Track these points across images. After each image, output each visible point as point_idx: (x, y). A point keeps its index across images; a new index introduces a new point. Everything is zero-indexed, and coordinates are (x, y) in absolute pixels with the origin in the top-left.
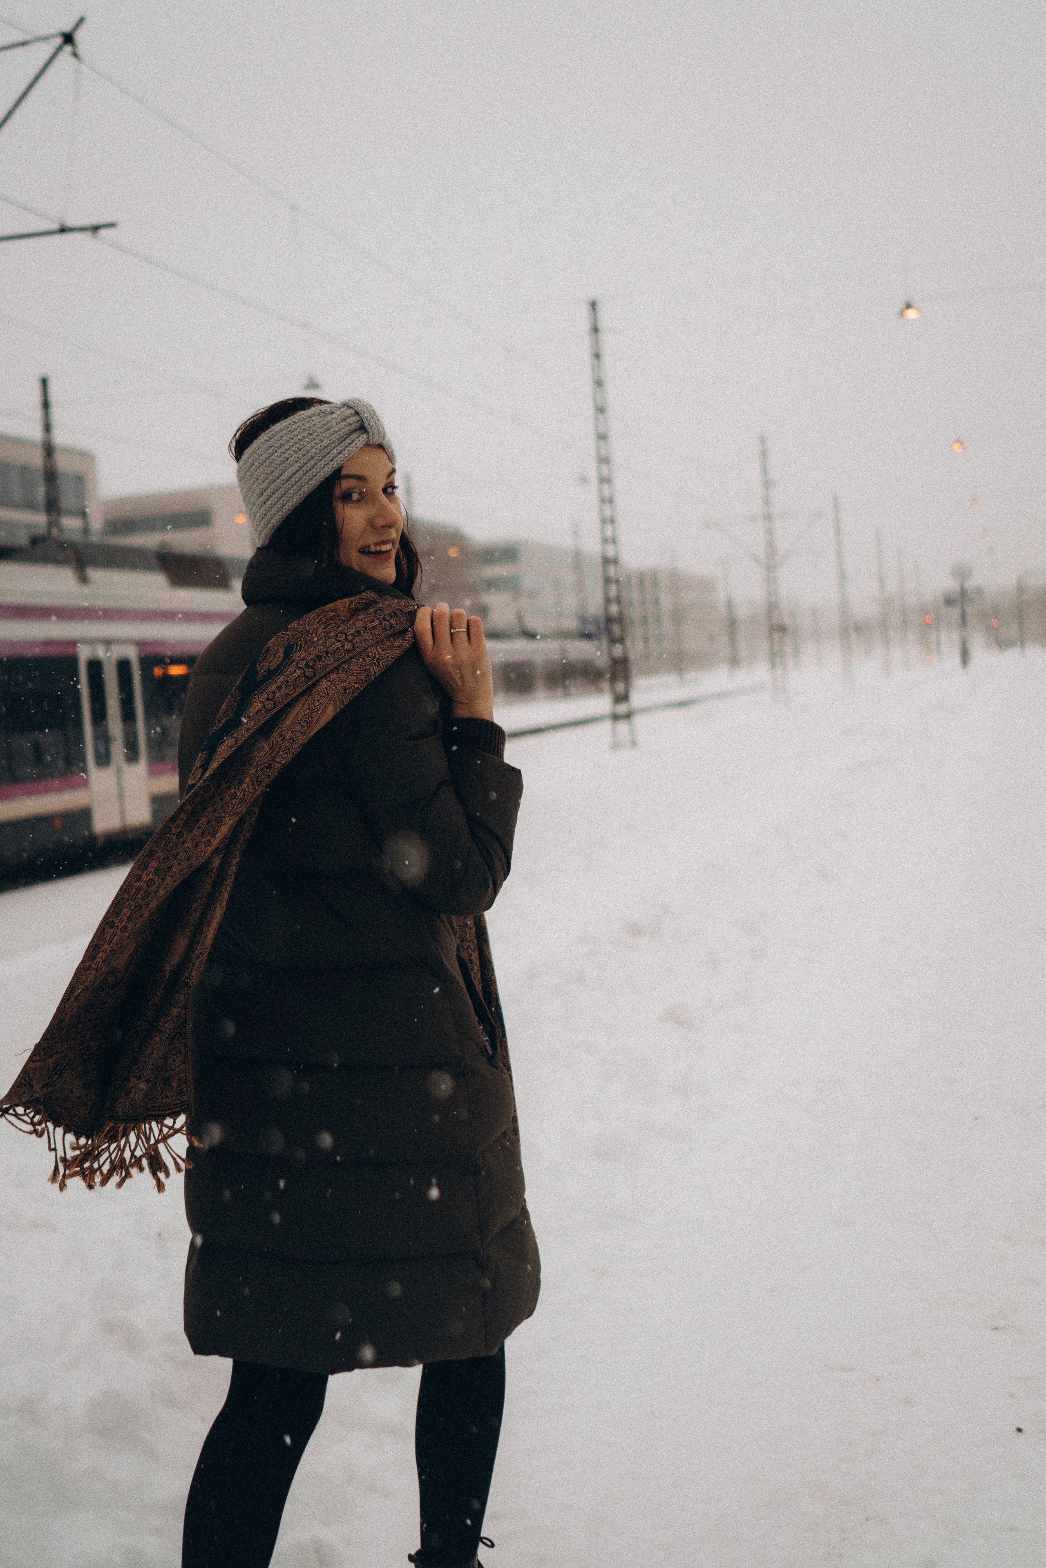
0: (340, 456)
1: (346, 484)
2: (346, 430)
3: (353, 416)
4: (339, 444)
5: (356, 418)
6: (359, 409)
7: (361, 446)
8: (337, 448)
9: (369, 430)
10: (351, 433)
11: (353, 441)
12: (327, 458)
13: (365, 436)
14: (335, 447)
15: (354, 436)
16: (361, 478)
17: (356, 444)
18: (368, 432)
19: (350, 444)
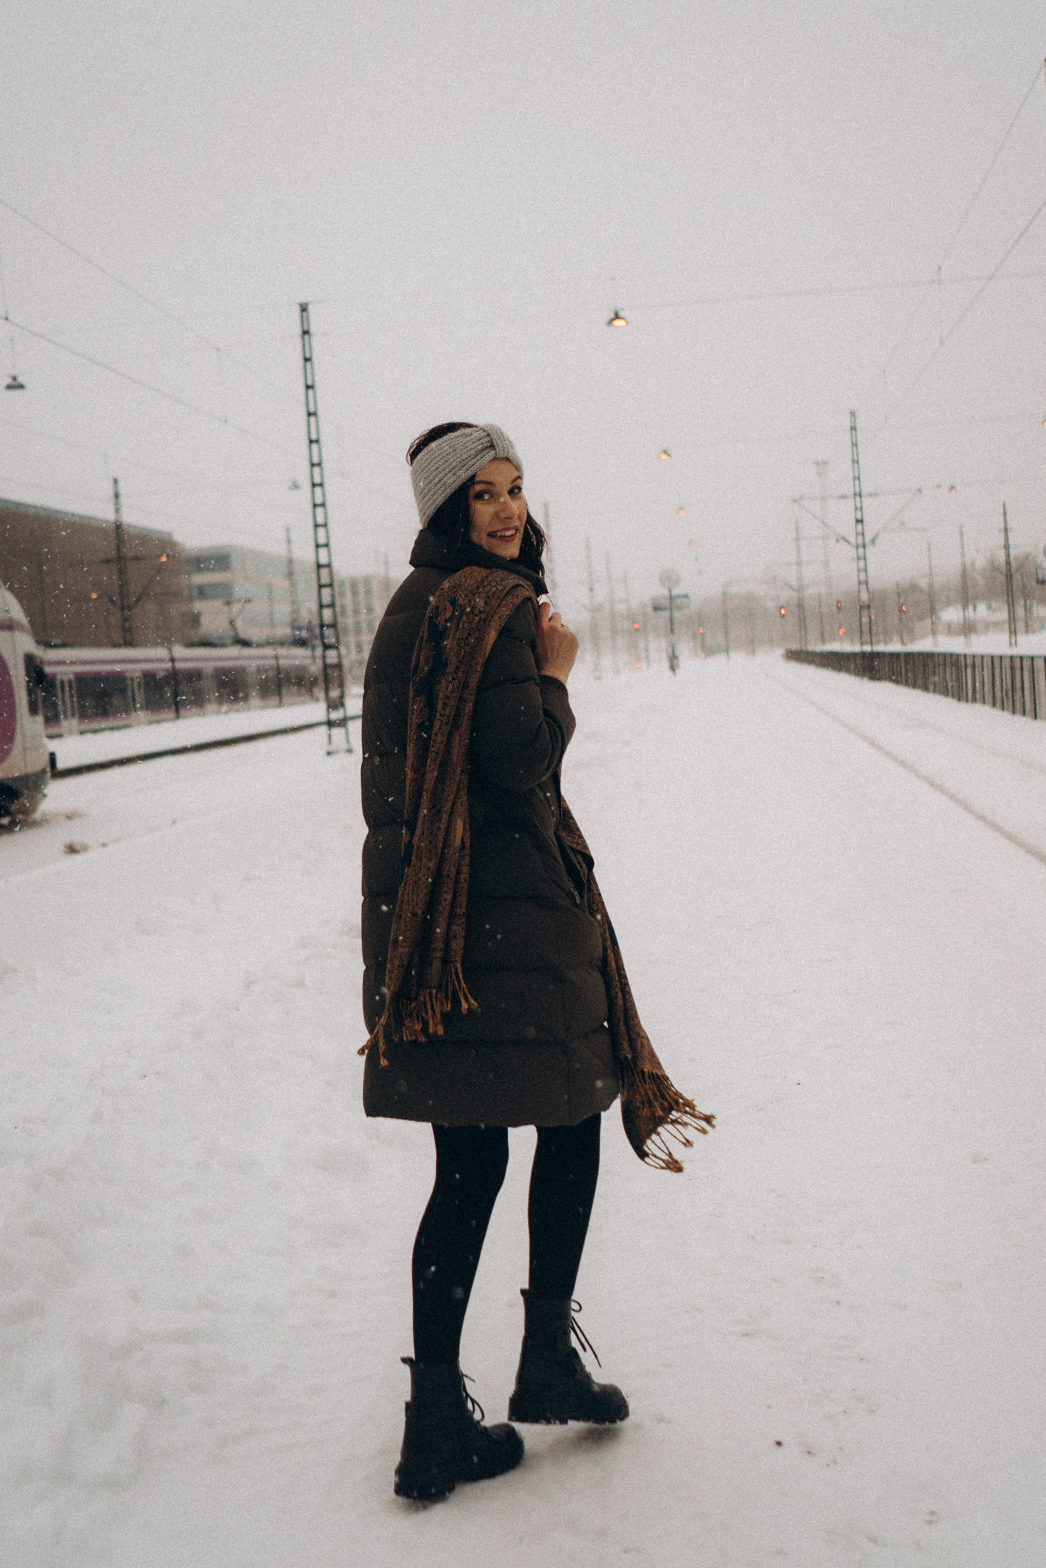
0: (474, 467)
1: (478, 488)
2: (480, 447)
3: (486, 437)
4: (474, 458)
5: (488, 439)
6: (490, 432)
7: (490, 459)
8: (472, 461)
9: (496, 447)
10: (483, 450)
11: (484, 456)
12: (465, 468)
13: (493, 452)
15: (485, 452)
16: (490, 483)
17: (486, 458)
18: (495, 449)
19: (482, 458)
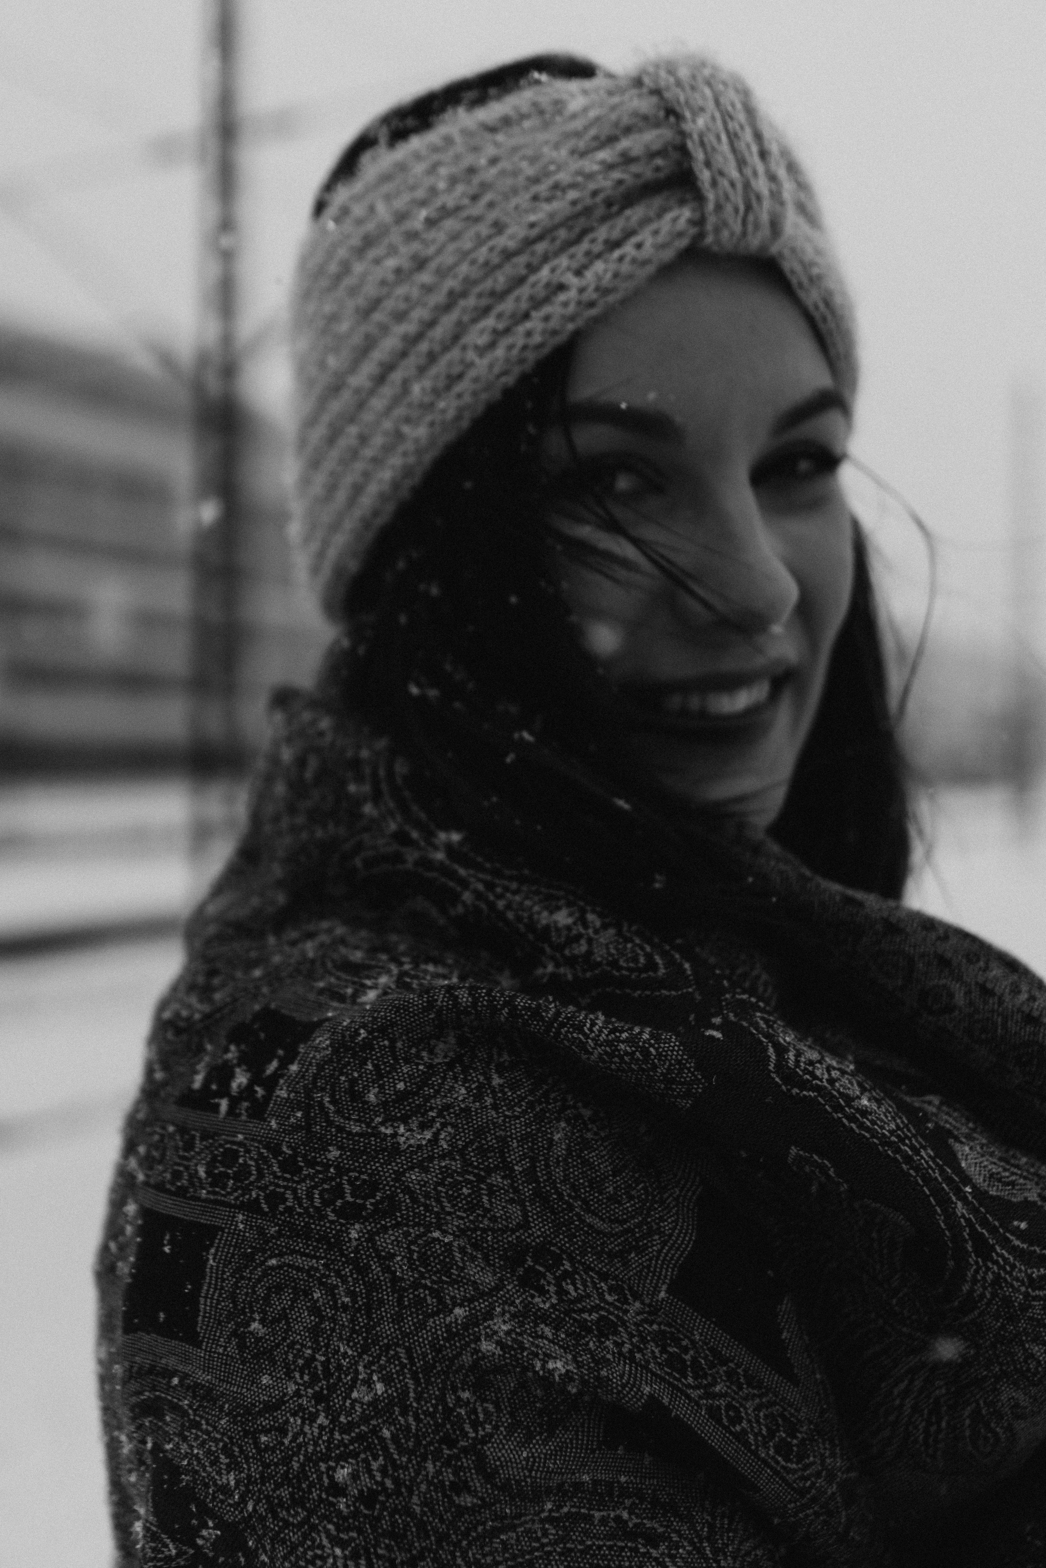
7: (668, 255)
8: (555, 262)
9: (705, 189)
11: (628, 236)
12: (508, 306)
14: (545, 259)
15: (635, 213)
17: (639, 246)
18: (700, 198)
19: (614, 245)
